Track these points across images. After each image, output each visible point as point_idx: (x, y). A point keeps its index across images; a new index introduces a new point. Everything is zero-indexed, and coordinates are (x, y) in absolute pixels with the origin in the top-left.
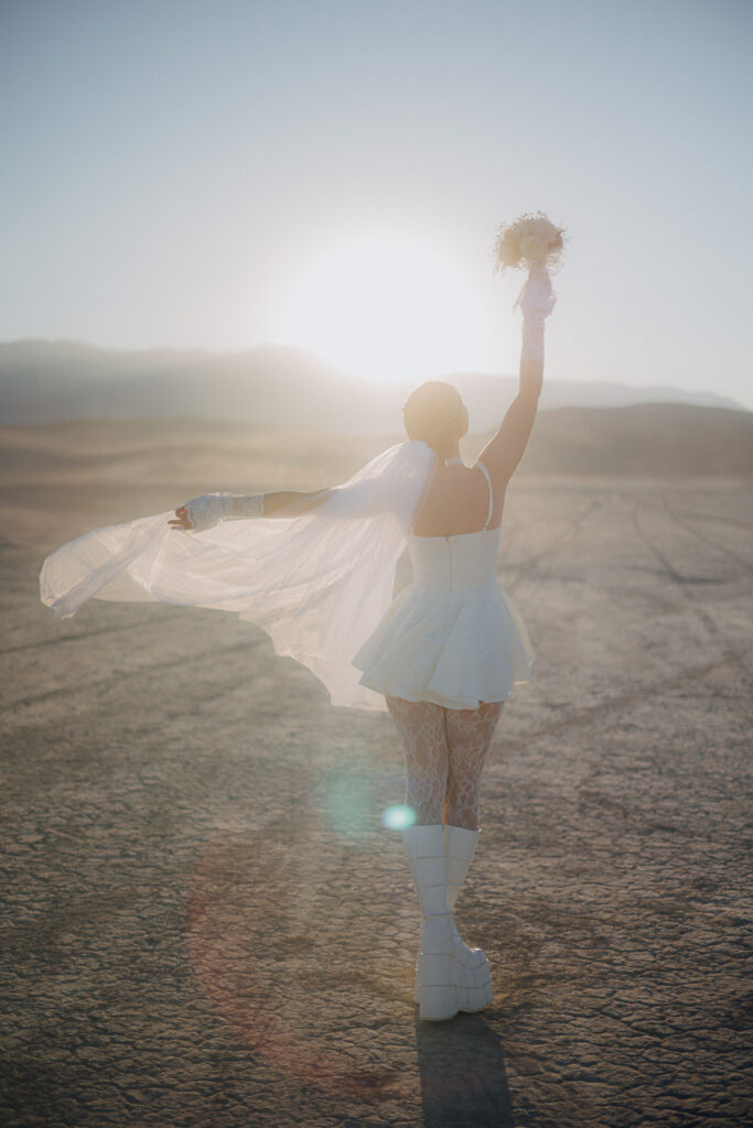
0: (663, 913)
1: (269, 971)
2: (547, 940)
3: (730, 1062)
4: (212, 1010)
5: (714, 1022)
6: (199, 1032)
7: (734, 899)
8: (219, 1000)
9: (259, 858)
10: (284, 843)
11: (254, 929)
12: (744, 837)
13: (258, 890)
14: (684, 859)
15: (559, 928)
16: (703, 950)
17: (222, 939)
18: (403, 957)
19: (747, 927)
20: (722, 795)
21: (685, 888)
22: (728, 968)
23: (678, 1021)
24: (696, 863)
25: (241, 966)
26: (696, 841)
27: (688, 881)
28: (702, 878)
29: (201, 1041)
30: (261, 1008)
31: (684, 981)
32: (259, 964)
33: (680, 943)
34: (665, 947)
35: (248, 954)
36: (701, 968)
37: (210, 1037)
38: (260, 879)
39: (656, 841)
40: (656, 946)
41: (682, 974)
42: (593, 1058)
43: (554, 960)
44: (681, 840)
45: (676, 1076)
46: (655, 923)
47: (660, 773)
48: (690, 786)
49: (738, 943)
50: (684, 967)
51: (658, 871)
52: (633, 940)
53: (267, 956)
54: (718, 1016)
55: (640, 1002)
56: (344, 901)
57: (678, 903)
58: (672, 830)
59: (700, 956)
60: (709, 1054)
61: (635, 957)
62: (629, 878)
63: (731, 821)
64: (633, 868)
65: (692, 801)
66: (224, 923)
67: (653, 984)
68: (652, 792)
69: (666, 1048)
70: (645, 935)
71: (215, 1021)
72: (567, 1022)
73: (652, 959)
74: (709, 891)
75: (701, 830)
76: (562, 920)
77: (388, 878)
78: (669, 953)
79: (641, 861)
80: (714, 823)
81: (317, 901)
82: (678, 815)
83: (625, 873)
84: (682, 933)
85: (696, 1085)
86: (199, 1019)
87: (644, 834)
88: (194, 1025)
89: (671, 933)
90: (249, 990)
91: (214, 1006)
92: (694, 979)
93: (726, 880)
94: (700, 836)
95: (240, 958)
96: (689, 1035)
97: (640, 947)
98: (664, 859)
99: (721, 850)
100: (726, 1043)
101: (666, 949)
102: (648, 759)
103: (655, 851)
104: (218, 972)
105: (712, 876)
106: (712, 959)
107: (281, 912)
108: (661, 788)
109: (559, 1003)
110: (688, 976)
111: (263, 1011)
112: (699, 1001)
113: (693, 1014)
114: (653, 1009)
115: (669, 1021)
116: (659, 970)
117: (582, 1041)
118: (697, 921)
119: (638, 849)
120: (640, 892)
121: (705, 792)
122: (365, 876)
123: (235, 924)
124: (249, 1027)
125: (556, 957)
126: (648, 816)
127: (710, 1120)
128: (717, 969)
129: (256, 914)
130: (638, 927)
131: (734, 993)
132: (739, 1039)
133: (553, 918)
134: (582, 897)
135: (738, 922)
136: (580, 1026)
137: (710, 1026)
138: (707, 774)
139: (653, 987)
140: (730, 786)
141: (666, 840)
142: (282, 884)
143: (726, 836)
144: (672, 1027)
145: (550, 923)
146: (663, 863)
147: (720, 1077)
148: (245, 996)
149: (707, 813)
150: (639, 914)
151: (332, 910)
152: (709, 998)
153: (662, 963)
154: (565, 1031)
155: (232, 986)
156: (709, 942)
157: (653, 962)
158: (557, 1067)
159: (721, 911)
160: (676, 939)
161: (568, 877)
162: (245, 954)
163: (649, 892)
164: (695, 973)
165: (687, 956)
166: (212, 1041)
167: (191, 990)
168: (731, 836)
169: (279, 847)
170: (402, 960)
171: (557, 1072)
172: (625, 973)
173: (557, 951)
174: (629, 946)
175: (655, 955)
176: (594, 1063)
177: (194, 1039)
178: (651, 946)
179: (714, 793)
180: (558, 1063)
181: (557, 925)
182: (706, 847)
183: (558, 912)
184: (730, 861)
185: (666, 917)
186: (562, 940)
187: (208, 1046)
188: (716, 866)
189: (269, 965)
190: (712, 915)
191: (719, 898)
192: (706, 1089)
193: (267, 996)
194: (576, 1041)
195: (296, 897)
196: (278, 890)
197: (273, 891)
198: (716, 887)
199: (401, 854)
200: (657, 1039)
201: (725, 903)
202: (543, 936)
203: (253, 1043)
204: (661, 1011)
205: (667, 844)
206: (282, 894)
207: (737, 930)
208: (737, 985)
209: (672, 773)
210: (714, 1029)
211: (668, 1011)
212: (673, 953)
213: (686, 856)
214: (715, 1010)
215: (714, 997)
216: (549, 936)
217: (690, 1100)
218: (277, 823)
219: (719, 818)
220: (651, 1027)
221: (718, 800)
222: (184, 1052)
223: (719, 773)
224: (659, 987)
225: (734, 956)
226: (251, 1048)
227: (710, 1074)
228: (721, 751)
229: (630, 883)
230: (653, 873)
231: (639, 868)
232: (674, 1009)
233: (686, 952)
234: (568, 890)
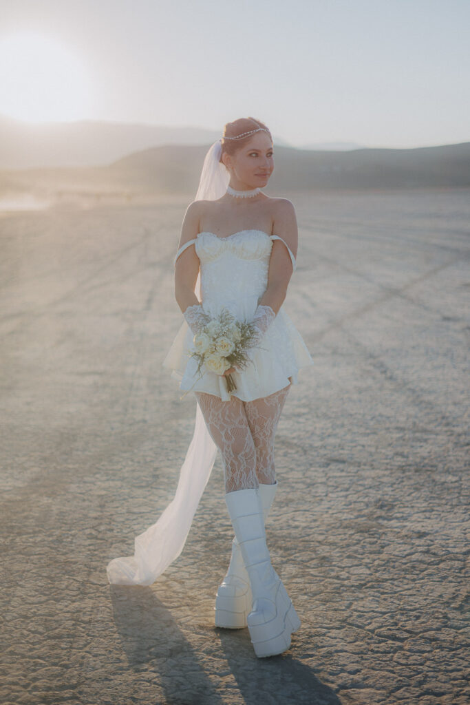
0: (361, 531)
1: (68, 612)
2: (283, 563)
3: (463, 659)
4: (30, 654)
5: (437, 624)
6: (25, 676)
7: (410, 515)
8: (33, 644)
12: (397, 464)
14: (361, 485)
15: (289, 552)
16: (404, 561)
18: (175, 589)
19: (428, 537)
20: (368, 431)
21: (371, 509)
22: (429, 575)
23: (409, 626)
24: (370, 488)
25: (43, 610)
26: (364, 470)
27: (370, 503)
28: (380, 500)
29: (28, 685)
30: (71, 648)
31: (399, 589)
32: (59, 607)
33: (384, 556)
34: (374, 560)
35: (46, 598)
36: (408, 576)
37: (35, 679)
39: (334, 471)
40: (368, 561)
41: (396, 583)
42: (355, 666)
43: (294, 580)
44: (353, 469)
45: (427, 676)
46: (360, 541)
47: (318, 416)
48: (343, 426)
49: (427, 552)
50: (396, 577)
51: (346, 496)
52: (349, 557)
53: (63, 599)
54: (437, 618)
55: (373, 611)
57: (370, 522)
58: (343, 462)
59: (404, 567)
60: (444, 653)
61: (355, 572)
62: (325, 505)
63: (383, 451)
64: (326, 496)
65: (349, 437)
67: (377, 594)
68: (318, 432)
69: (409, 651)
70: (356, 552)
71: (36, 664)
72: (324, 635)
73: (368, 572)
74: (389, 510)
75: (364, 461)
76: (289, 544)
78: (379, 565)
79: (330, 489)
80: (371, 454)
82: (343, 449)
83: (322, 500)
84: (383, 547)
85: (444, 682)
86: (21, 664)
87: (324, 467)
88: (18, 669)
89: (375, 548)
90: (57, 631)
91: (31, 650)
92: (406, 587)
93: (396, 500)
94: (365, 465)
95: (40, 603)
96: (422, 637)
97: (356, 562)
98: (346, 486)
99: (384, 475)
100: (452, 642)
101: (376, 563)
103: (336, 479)
104: (26, 617)
105: (387, 497)
106: (413, 567)
108: (322, 428)
109: (312, 618)
110: (401, 584)
111: (74, 651)
112: (418, 606)
113: (418, 618)
114: (386, 616)
115: (403, 626)
116: (377, 581)
117: (342, 651)
118: (390, 537)
119: (324, 480)
120: (339, 515)
121: (356, 429)
124: (66, 666)
125: (295, 577)
126: (322, 452)
128: (421, 576)
130: (348, 546)
131: (441, 596)
132: (461, 638)
133: (280, 543)
134: (297, 523)
135: (421, 535)
136: (335, 638)
137: (434, 627)
138: (351, 415)
139: (379, 597)
140: (371, 423)
141: (342, 471)
143: (383, 463)
144: (407, 631)
145: (281, 548)
146: (347, 490)
147: (460, 673)
148: (54, 638)
149: (363, 446)
150: (345, 534)
152: (424, 603)
153: (377, 574)
154: (325, 643)
155: (41, 629)
156: (406, 553)
157: (371, 574)
158: (331, 678)
159: (405, 526)
160: (380, 553)
161: (281, 507)
162: (44, 598)
163: (345, 515)
164: (405, 581)
165: (394, 567)
166: (38, 683)
167: (7, 636)
168: (387, 464)
170: (174, 592)
171: (332, 682)
172: (353, 586)
173: (294, 572)
174: (347, 562)
175: (369, 568)
176: (358, 671)
177: (22, 683)
178: (363, 561)
179: (362, 430)
180: (331, 674)
181: (286, 549)
182: (373, 473)
183: (284, 538)
184: (395, 484)
185: (366, 535)
186: (294, 562)
187: (36, 688)
188: (386, 489)
189: (66, 606)
190: (399, 530)
191: (399, 515)
192: (453, 685)
193: (73, 636)
194: (337, 651)
198: (393, 507)
200: (398, 644)
201: (405, 519)
202: (279, 559)
203: (74, 681)
204: (392, 617)
205: (344, 474)
207: (422, 541)
208: (440, 590)
209: (326, 416)
210: (438, 629)
211: (398, 617)
212: (384, 565)
213: (361, 482)
214: (434, 613)
215: (428, 601)
216: (284, 559)
217: (445, 697)
219: (373, 450)
220: (391, 632)
221: (367, 435)
222: (17, 697)
223: (360, 414)
224: (383, 596)
225: (429, 564)
226: (74, 687)
227: (452, 671)
228: (355, 397)
229: (329, 508)
230: (343, 499)
231: (330, 495)
232: (402, 614)
233: (392, 564)
234: (284, 518)
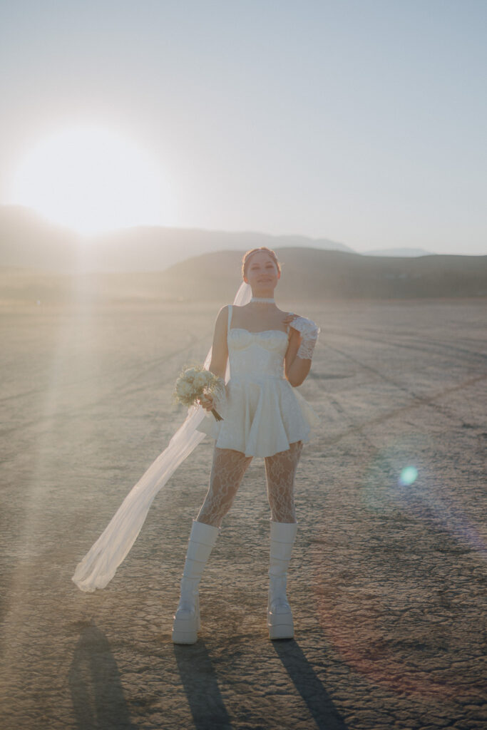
0: (321, 594)
1: (63, 643)
2: (246, 614)
3: (370, 679)
4: (28, 668)
5: (359, 656)
6: (22, 682)
7: (367, 583)
8: (31, 662)
9: (42, 574)
10: (58, 563)
11: (47, 618)
12: (370, 545)
13: (45, 594)
14: (332, 560)
15: (254, 607)
16: (349, 615)
17: (27, 625)
18: (152, 630)
19: (376, 599)
20: (354, 519)
21: (334, 578)
22: (365, 625)
23: (336, 657)
24: (340, 563)
25: (42, 641)
26: (339, 549)
27: (336, 573)
28: (345, 572)
29: (24, 687)
30: (61, 665)
31: (337, 634)
32: (55, 639)
33: (334, 611)
34: (324, 614)
35: (46, 633)
36: (348, 625)
37: (30, 684)
38: (45, 587)
39: (313, 550)
40: (318, 614)
41: (336, 629)
42: (283, 681)
43: (252, 626)
44: (329, 548)
45: (338, 688)
46: (316, 600)
47: (312, 507)
48: (333, 515)
49: (371, 609)
50: (338, 625)
51: (316, 569)
52: (303, 611)
53: (59, 634)
54: (362, 653)
55: (311, 648)
56: (106, 598)
57: (330, 588)
58: (323, 542)
59: (347, 619)
60: (357, 675)
61: (305, 622)
62: (297, 573)
63: (362, 535)
64: (299, 568)
65: (335, 524)
66: (25, 615)
67: (318, 637)
68: (308, 519)
69: (331, 673)
70: (310, 608)
71: (32, 675)
72: (265, 662)
73: (316, 622)
74: (350, 579)
75: (342, 542)
76: (255, 602)
77: (134, 582)
78: (327, 617)
79: (304, 563)
80: (350, 537)
81: (87, 599)
82: (327, 533)
83: (294, 571)
84: (334, 605)
85: (351, 693)
86: (20, 674)
87: (304, 546)
88: (17, 678)
89: (327, 606)
90: (51, 655)
91: (29, 666)
92: (344, 632)
93: (360, 572)
94: (342, 545)
95: (40, 637)
96: (344, 665)
97: (308, 615)
98: (319, 561)
99: (356, 554)
100: (367, 668)
101: (325, 616)
102: (303, 498)
103: (313, 556)
104: (28, 645)
105: (351, 570)
106: (355, 619)
107: (65, 607)
108: (313, 516)
109: (259, 651)
110: (340, 630)
111: (63, 667)
112: (348, 645)
113: (345, 652)
114: (320, 651)
115: (331, 658)
116: (321, 628)
117: (276, 672)
118: (344, 598)
119: (301, 556)
120: (305, 582)
121: (343, 518)
122: (118, 581)
123: (34, 616)
124: (55, 677)
125: (254, 624)
126: (307, 535)
127: (361, 712)
128: (359, 625)
129: (46, 609)
130: (305, 603)
131: (370, 639)
132: (375, 665)
133: (249, 600)
134: (266, 587)
135: (370, 597)
136: (274, 664)
137: (356, 659)
138: (344, 506)
139: (319, 639)
140: (360, 513)
141: (319, 549)
142: (62, 590)
143: (359, 545)
144: (333, 661)
145: (247, 604)
146: (319, 564)
147: (365, 688)
148: (48, 659)
149: (345, 531)
150: (306, 596)
151: (99, 604)
152: (354, 643)
153: (323, 624)
154: (264, 667)
155: (38, 653)
156: (352, 610)
157: (317, 624)
158: (262, 688)
159: (359, 591)
160: (331, 609)
161: (256, 575)
162: (44, 634)
163: (311, 582)
164: (345, 628)
165: (338, 619)
166: (32, 687)
167: (12, 657)
168: (362, 545)
169: (55, 566)
170: (151, 632)
171: (262, 691)
172: (299, 631)
173: (254, 621)
174: (301, 615)
175: (318, 619)
176: (285, 684)
177: (19, 686)
178: (315, 614)
179: (350, 518)
180: (262, 685)
181: (252, 605)
182: (346, 552)
183: (252, 597)
184: (363, 560)
185: (324, 596)
186: (256, 614)
187: (29, 689)
188: (354, 564)
189: (61, 639)
190: (353, 594)
191: (357, 583)
192: (357, 694)
193: (64, 658)
194: (272, 672)
195: (73, 597)
196: (59, 593)
197: (56, 594)
198: (354, 577)
199: (141, 566)
200: (324, 668)
201: (361, 586)
202: (243, 612)
203: (60, 686)
204: (325, 652)
205: (320, 552)
206: (63, 595)
207: (370, 602)
208: (371, 634)
209: (320, 507)
210: (359, 660)
211: (330, 652)
212: (329, 618)
213: (333, 558)
214: (359, 649)
215: (358, 642)
216: (248, 612)
217: (347, 701)
218: (51, 551)
219: (354, 534)
220: (320, 661)
221: (352, 522)
222: (14, 694)
223: (352, 506)
224: (322, 638)
225: (369, 617)
226: (59, 689)
227: (358, 686)
228: (352, 492)
229: (298, 577)
230: (313, 570)
231: (303, 567)
232: (333, 650)
233: (338, 617)
234: (257, 583)
